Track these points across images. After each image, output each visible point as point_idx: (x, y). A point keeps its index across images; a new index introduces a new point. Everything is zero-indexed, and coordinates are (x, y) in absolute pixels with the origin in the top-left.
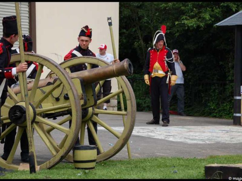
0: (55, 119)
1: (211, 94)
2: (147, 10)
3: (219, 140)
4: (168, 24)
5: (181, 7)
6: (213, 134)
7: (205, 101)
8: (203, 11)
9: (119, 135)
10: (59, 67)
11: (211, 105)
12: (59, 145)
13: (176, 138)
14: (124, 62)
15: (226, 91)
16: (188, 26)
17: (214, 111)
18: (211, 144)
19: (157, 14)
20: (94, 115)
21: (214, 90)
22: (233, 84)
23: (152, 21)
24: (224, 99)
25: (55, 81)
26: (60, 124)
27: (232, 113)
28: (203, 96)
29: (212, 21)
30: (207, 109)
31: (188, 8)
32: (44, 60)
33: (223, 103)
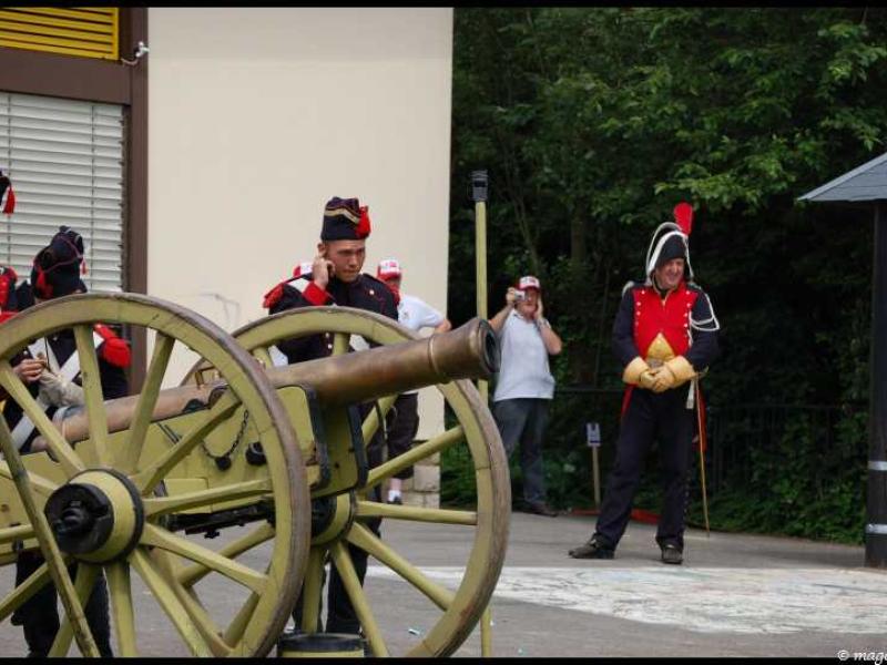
0: (212, 534)
1: (785, 449)
2: (551, 141)
3: (814, 620)
4: (628, 192)
5: (676, 131)
6: (791, 597)
7: (762, 477)
8: (759, 146)
9: (448, 597)
10: (231, 346)
11: (784, 491)
12: (224, 631)
13: (654, 612)
14: (470, 328)
15: (840, 441)
16: (702, 201)
17: (794, 513)
18: (781, 636)
19: (588, 156)
20: (355, 524)
21: (797, 436)
22: (865, 414)
23: (569, 181)
24: (834, 470)
25: (216, 395)
26: (232, 556)
27: (860, 524)
28: (754, 455)
29: (789, 183)
30: (769, 505)
31: (703, 133)
32: (176, 318)
33: (827, 483)
